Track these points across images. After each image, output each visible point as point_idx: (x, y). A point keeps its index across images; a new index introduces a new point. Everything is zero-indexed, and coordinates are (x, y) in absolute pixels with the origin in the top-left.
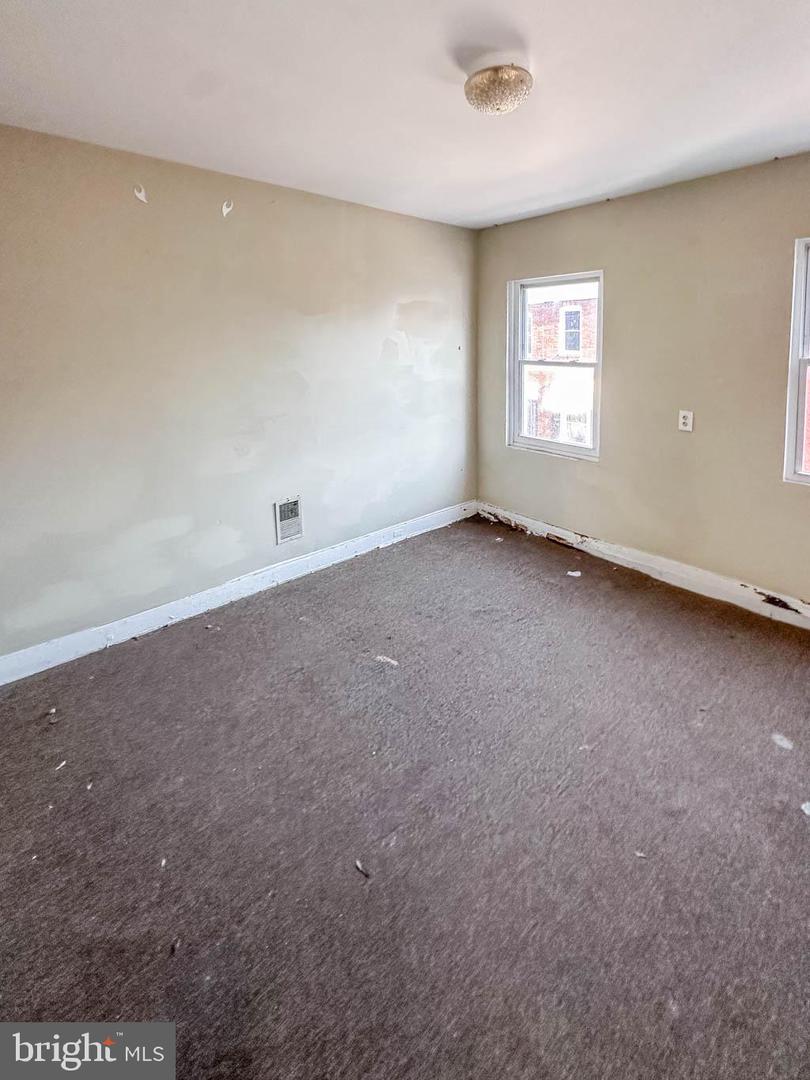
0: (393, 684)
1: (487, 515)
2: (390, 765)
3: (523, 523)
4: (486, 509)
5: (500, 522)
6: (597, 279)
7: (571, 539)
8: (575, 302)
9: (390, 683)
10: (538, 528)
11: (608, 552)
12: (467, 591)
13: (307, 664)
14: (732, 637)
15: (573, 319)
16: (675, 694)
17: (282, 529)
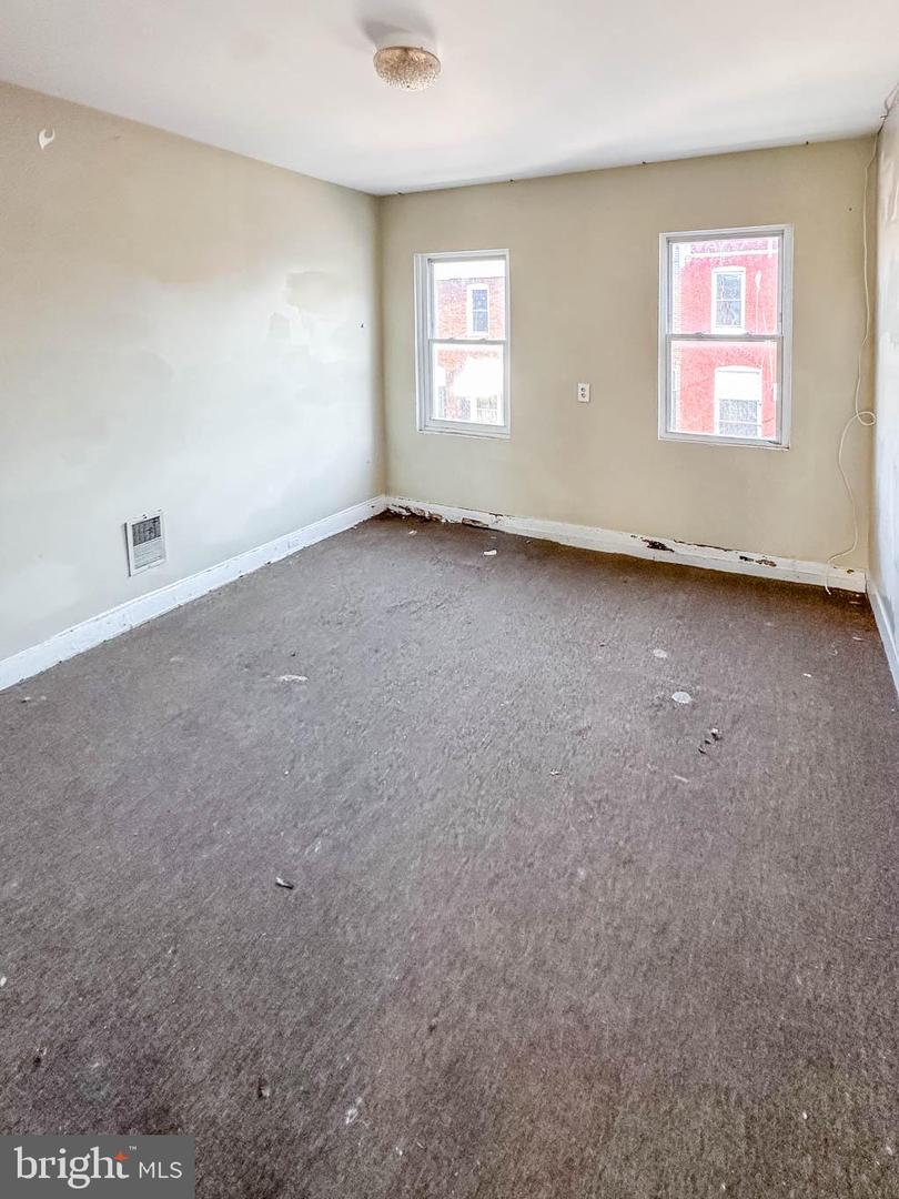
0: (303, 700)
1: (397, 510)
2: (308, 779)
3: (438, 512)
4: (395, 503)
5: (413, 515)
6: (503, 257)
7: (486, 519)
8: (482, 280)
9: (298, 699)
10: (451, 514)
11: (521, 527)
12: (379, 590)
13: (185, 707)
14: (625, 582)
15: (480, 297)
16: (581, 639)
17: (136, 555)
